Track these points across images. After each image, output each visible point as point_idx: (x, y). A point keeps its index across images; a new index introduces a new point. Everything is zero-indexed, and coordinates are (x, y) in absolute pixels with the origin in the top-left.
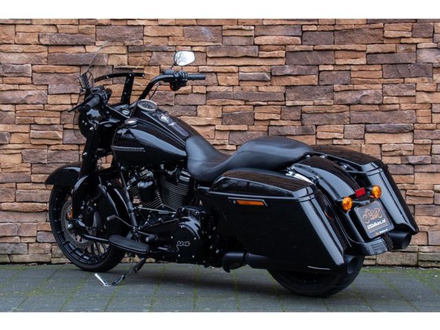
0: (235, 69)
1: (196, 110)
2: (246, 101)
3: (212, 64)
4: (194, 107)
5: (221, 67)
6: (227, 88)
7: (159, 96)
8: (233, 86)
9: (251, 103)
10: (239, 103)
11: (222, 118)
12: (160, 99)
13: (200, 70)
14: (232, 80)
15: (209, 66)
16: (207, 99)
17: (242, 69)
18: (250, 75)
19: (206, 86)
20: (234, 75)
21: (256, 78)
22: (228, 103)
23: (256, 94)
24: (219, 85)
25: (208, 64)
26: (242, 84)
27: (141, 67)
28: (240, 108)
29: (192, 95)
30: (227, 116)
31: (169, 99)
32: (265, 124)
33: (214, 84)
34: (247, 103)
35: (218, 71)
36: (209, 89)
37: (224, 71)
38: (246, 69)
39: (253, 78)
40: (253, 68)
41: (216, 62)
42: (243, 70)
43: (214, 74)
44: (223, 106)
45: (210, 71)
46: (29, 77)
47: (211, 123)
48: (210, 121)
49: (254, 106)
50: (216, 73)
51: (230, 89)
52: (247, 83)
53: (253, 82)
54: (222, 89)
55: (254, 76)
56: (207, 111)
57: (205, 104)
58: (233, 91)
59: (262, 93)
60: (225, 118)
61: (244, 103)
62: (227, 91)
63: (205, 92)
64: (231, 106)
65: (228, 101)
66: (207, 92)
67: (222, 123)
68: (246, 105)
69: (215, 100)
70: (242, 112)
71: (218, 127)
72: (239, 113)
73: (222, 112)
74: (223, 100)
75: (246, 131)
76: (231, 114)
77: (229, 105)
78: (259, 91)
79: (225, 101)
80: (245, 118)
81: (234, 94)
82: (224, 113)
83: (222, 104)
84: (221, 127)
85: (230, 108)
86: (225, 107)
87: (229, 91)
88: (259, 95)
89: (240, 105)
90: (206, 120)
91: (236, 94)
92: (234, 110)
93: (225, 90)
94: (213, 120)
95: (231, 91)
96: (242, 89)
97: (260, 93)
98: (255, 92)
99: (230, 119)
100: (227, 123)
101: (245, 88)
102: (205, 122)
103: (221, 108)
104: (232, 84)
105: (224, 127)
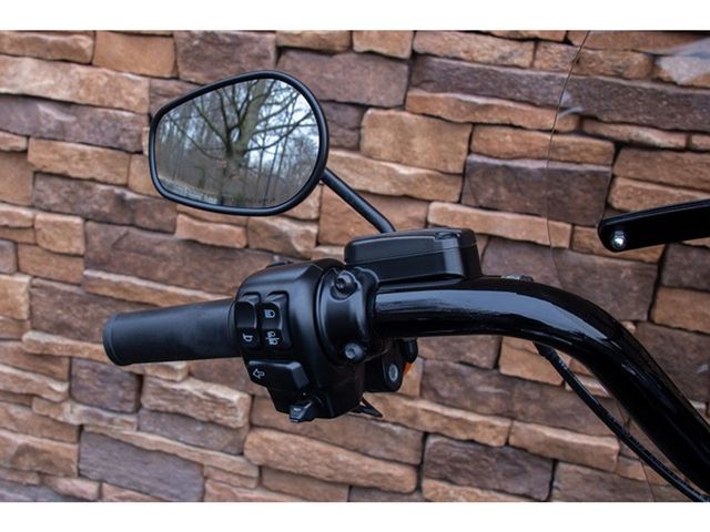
1: (359, 128)
2: (582, 119)
4: (352, 113)
6: (506, 47)
7: (210, 51)
8: (536, 41)
9: (604, 130)
10: (549, 119)
11: (463, 175)
16: (410, 85)
22: (504, 118)
23: (640, 93)
28: (553, 148)
29: (350, 57)
30: (489, 171)
31: (249, 67)
34: (589, 127)
36: (426, 41)
44: (475, 125)
47: (415, 193)
48: (407, 181)
49: (620, 145)
51: (522, 55)
53: (634, 34)
54: (485, 50)
56: (403, 131)
57: (402, 107)
58: (532, 66)
59: (671, 90)
60: (476, 179)
61: (571, 125)
62: (503, 62)
63: (406, 54)
64: (510, 131)
65: (502, 108)
66: (414, 54)
67: (461, 195)
68: (579, 132)
69: (442, 95)
70: (559, 166)
71: (442, 211)
72: (541, 170)
73: (470, 152)
74: (480, 101)
75: (559, 250)
76: (507, 168)
77: (504, 125)
78: (659, 80)
79: (487, 107)
80: (568, 194)
81: (536, 80)
82: (474, 158)
83: (471, 118)
84: (453, 215)
85: (508, 139)
86: (482, 134)
87: (516, 61)
88: (656, 95)
89: (556, 132)
90: (392, 175)
91: (548, 78)
92: (524, 150)
93: (496, 54)
94: (421, 179)
95: (525, 61)
96: (577, 62)
97: (659, 87)
98: (636, 84)
99: (496, 188)
100: (481, 202)
101: (593, 59)
102: (387, 184)
103: (467, 135)
104: (535, 34)
105: (465, 218)
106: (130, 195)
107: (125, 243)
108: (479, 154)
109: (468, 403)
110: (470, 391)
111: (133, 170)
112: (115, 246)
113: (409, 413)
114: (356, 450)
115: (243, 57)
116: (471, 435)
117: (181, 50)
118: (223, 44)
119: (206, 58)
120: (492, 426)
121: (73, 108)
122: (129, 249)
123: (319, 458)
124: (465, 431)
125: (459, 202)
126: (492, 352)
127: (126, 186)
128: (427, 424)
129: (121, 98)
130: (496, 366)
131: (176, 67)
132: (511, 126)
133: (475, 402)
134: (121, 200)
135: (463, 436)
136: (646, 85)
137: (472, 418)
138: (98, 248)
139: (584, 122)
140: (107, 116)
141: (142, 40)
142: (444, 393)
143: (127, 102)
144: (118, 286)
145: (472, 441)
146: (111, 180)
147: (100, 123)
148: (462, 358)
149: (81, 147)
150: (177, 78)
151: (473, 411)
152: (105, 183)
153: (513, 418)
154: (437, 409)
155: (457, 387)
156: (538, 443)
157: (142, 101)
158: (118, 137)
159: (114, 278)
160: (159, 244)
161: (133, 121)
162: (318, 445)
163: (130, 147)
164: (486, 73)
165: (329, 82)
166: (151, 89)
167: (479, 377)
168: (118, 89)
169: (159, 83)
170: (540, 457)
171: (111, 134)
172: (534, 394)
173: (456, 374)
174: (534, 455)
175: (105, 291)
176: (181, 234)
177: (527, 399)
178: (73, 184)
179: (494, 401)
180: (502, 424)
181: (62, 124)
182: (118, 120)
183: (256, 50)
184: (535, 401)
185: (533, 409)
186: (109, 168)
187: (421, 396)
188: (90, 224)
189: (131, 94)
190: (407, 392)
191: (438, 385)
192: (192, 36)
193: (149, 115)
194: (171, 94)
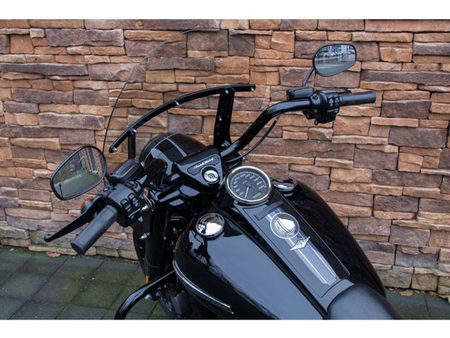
0: (408, 37)
2: (418, 85)
3: (373, 29)
5: (387, 35)
6: (393, 65)
7: (292, 75)
8: (402, 62)
9: (426, 88)
10: (410, 87)
11: (381, 107)
12: (295, 79)
13: (355, 39)
14: (402, 53)
15: (367, 32)
17: (419, 37)
18: (430, 48)
19: (362, 62)
20: (404, 45)
21: (440, 52)
22: (394, 88)
23: (437, 75)
24: (381, 61)
25: (367, 29)
26: (417, 60)
27: (267, 33)
28: (410, 95)
30: (390, 105)
32: (444, 118)
33: (373, 60)
34: (421, 87)
35: (382, 40)
36: (365, 66)
37: (389, 40)
38: (425, 37)
39: (435, 52)
40: (438, 36)
41: (379, 27)
42: (420, 40)
43: (375, 44)
44: (384, 91)
45: (369, 39)
46: (121, 47)
47: (366, 115)
48: (363, 111)
49: (432, 92)
50: (378, 43)
51: (398, 67)
52: (425, 59)
53: (433, 58)
54: (385, 67)
55: (438, 48)
57: (359, 87)
58: (401, 70)
59: (446, 74)
60: (386, 108)
61: (415, 87)
62: (392, 70)
63: (359, 70)
65: (393, 85)
66: (362, 70)
67: (381, 114)
68: (418, 89)
69: (373, 82)
70: (412, 101)
71: (376, 119)
72: (408, 103)
73: (383, 99)
74: (386, 83)
75: (415, 128)
76: (396, 104)
77: (394, 90)
78: (442, 71)
79: (388, 85)
80: (417, 110)
81: (403, 75)
82: (384, 101)
83: (384, 89)
84: (379, 120)
85: (395, 94)
86: (387, 93)
87: (396, 69)
88: (442, 76)
89: (410, 90)
90: (358, 109)
91: (407, 74)
92: (401, 97)
93: (390, 68)
95: (399, 69)
96: (416, 68)
97: (443, 73)
98: (435, 73)
99: (393, 110)
100: (388, 115)
101: (420, 66)
102: (356, 113)
103: (382, 94)
104: (402, 60)
105: (383, 121)
107: (263, 142)
108: (386, 100)
109: (388, 183)
110: (388, 178)
113: (369, 189)
114: (350, 205)
116: (391, 194)
117: (282, 76)
118: (297, 72)
119: (291, 77)
120: (397, 189)
121: (242, 99)
122: (265, 145)
123: (338, 209)
124: (388, 192)
125: (380, 116)
126: (395, 164)
128: (375, 192)
129: (261, 94)
130: (397, 168)
131: (280, 81)
132: (396, 90)
133: (391, 182)
135: (388, 194)
136: (438, 73)
137: (390, 187)
139: (419, 86)
140: (256, 100)
141: (267, 73)
142: (380, 180)
143: (264, 95)
144: (262, 158)
145: (391, 195)
147: (253, 103)
148: (385, 167)
149: (247, 112)
150: (280, 84)
151: (390, 185)
153: (403, 186)
154: (378, 186)
155: (384, 178)
156: (413, 193)
157: (268, 94)
158: (260, 107)
159: (261, 155)
160: (276, 142)
161: (266, 101)
162: (336, 205)
164: (387, 74)
165: (334, 81)
166: (271, 89)
167: (391, 173)
169: (274, 87)
170: (415, 197)
171: (258, 106)
172: (411, 177)
173: (383, 173)
174: (412, 197)
175: (257, 160)
176: (285, 137)
177: (408, 179)
178: (244, 125)
179: (397, 181)
180: (400, 188)
181: (240, 105)
182: (260, 101)
184: (411, 179)
185: (410, 182)
187: (372, 183)
189: (264, 92)
190: (367, 181)
191: (377, 178)
192: (286, 71)
193: (270, 98)
194: (277, 91)
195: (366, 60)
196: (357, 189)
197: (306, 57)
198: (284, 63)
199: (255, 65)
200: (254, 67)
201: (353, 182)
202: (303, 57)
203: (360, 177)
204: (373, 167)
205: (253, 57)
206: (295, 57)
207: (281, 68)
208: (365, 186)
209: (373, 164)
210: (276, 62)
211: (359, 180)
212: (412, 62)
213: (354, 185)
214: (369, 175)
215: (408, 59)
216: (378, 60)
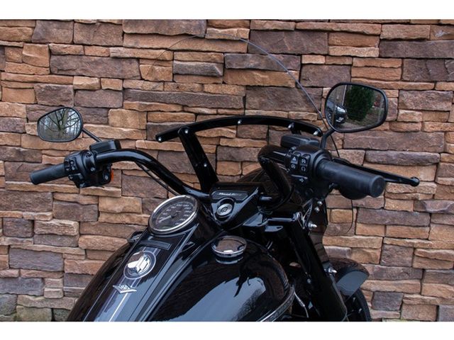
0: (167, 55)
1: (107, 116)
2: (184, 106)
3: (130, 45)
4: (104, 111)
5: (146, 51)
6: (154, 85)
7: (49, 93)
8: (164, 82)
9: (191, 110)
10: (173, 108)
11: (146, 130)
12: (51, 97)
13: (112, 55)
14: (162, 71)
15: (125, 47)
16: (124, 100)
17: (178, 56)
18: (190, 67)
19: (123, 80)
20: (165, 64)
21: (199, 71)
22: (157, 108)
23: (200, 96)
24: (142, 79)
25: (125, 44)
26: (179, 80)
27: (16, 44)
28: (175, 117)
29: (101, 91)
30: (154, 127)
31: (64, 98)
32: (211, 142)
33: (134, 78)
34: (186, 109)
35: (141, 56)
36: (127, 84)
37: (149, 56)
38: (185, 56)
39: (195, 71)
40: (197, 55)
41: (136, 43)
42: (179, 58)
43: (135, 61)
44: (148, 112)
45: (128, 56)
47: (130, 138)
48: (126, 134)
49: (196, 114)
50: (138, 59)
51: (160, 87)
52: (186, 78)
53: (195, 77)
54: (148, 86)
55: (196, 68)
56: (124, 117)
57: (122, 107)
58: (164, 90)
59: (209, 95)
60: (150, 130)
61: (180, 108)
62: (154, 89)
63: (121, 89)
64: (160, 113)
65: (156, 105)
66: (124, 89)
67: (147, 137)
68: (183, 111)
69: (135, 102)
70: (177, 123)
71: (140, 143)
72: (172, 125)
73: (147, 122)
74: (148, 103)
76: (160, 126)
77: (157, 111)
78: (205, 92)
79: (151, 105)
81: (166, 95)
82: (149, 123)
83: (146, 110)
84: (145, 144)
85: (159, 115)
86: (151, 115)
87: (158, 89)
88: (205, 97)
89: (175, 112)
90: (121, 131)
91: (169, 94)
92: (165, 119)
93: (151, 87)
94: (132, 132)
95: (161, 89)
96: (178, 87)
97: (206, 94)
98: (198, 94)
100: (154, 138)
101: (183, 86)
102: (120, 135)
103: (145, 115)
104: (163, 79)
105: (149, 144)
106: (22, 150)
107: (22, 168)
108: (151, 122)
111: (22, 140)
112: (18, 170)
113: (139, 219)
114: (122, 237)
115: (61, 94)
117: (37, 93)
118: (53, 90)
119: (47, 95)
122: (23, 171)
123: (108, 242)
125: (146, 139)
126: (166, 192)
127: (20, 146)
129: (15, 113)
130: (168, 197)
131: (36, 99)
132: (160, 111)
134: (19, 152)
136: (201, 94)
138: (11, 172)
139: (184, 108)
140: (10, 120)
141: (21, 90)
143: (18, 114)
144: (21, 186)
146: (14, 145)
147: (7, 123)
148: (155, 196)
150: (37, 104)
152: (12, 146)
157: (24, 113)
158: (15, 128)
159: (18, 183)
160: (36, 167)
161: (21, 121)
162: (107, 238)
163: (21, 131)
164: (149, 94)
165: (94, 101)
166: (27, 108)
168: (13, 110)
169: (30, 106)
171: (12, 126)
173: (154, 202)
175: (15, 189)
176: (45, 162)
182: (14, 121)
183: (66, 91)
186: (13, 140)
187: (143, 213)
188: (6, 163)
189: (19, 111)
190: (138, 211)
191: (148, 207)
192: (41, 88)
193: (27, 118)
194: (34, 110)
195: (126, 77)
196: (127, 220)
197: (63, 73)
198: (39, 79)
199: (6, 80)
200: (6, 83)
201: (122, 213)
202: (60, 73)
203: (129, 206)
204: (143, 195)
205: (4, 71)
206: (51, 73)
207: (36, 85)
208: (135, 216)
209: (142, 191)
210: (30, 78)
211: (128, 209)
212: (173, 81)
213: (124, 216)
214: (139, 204)
215: (168, 78)
216: (139, 78)
